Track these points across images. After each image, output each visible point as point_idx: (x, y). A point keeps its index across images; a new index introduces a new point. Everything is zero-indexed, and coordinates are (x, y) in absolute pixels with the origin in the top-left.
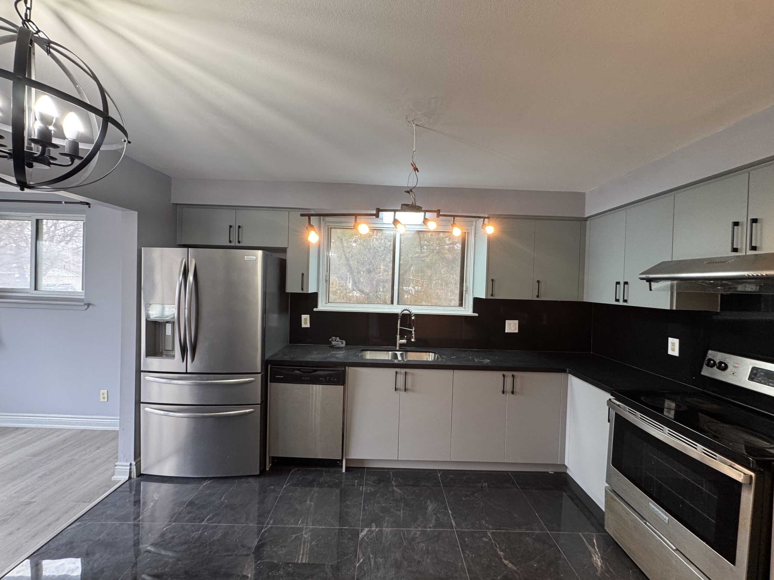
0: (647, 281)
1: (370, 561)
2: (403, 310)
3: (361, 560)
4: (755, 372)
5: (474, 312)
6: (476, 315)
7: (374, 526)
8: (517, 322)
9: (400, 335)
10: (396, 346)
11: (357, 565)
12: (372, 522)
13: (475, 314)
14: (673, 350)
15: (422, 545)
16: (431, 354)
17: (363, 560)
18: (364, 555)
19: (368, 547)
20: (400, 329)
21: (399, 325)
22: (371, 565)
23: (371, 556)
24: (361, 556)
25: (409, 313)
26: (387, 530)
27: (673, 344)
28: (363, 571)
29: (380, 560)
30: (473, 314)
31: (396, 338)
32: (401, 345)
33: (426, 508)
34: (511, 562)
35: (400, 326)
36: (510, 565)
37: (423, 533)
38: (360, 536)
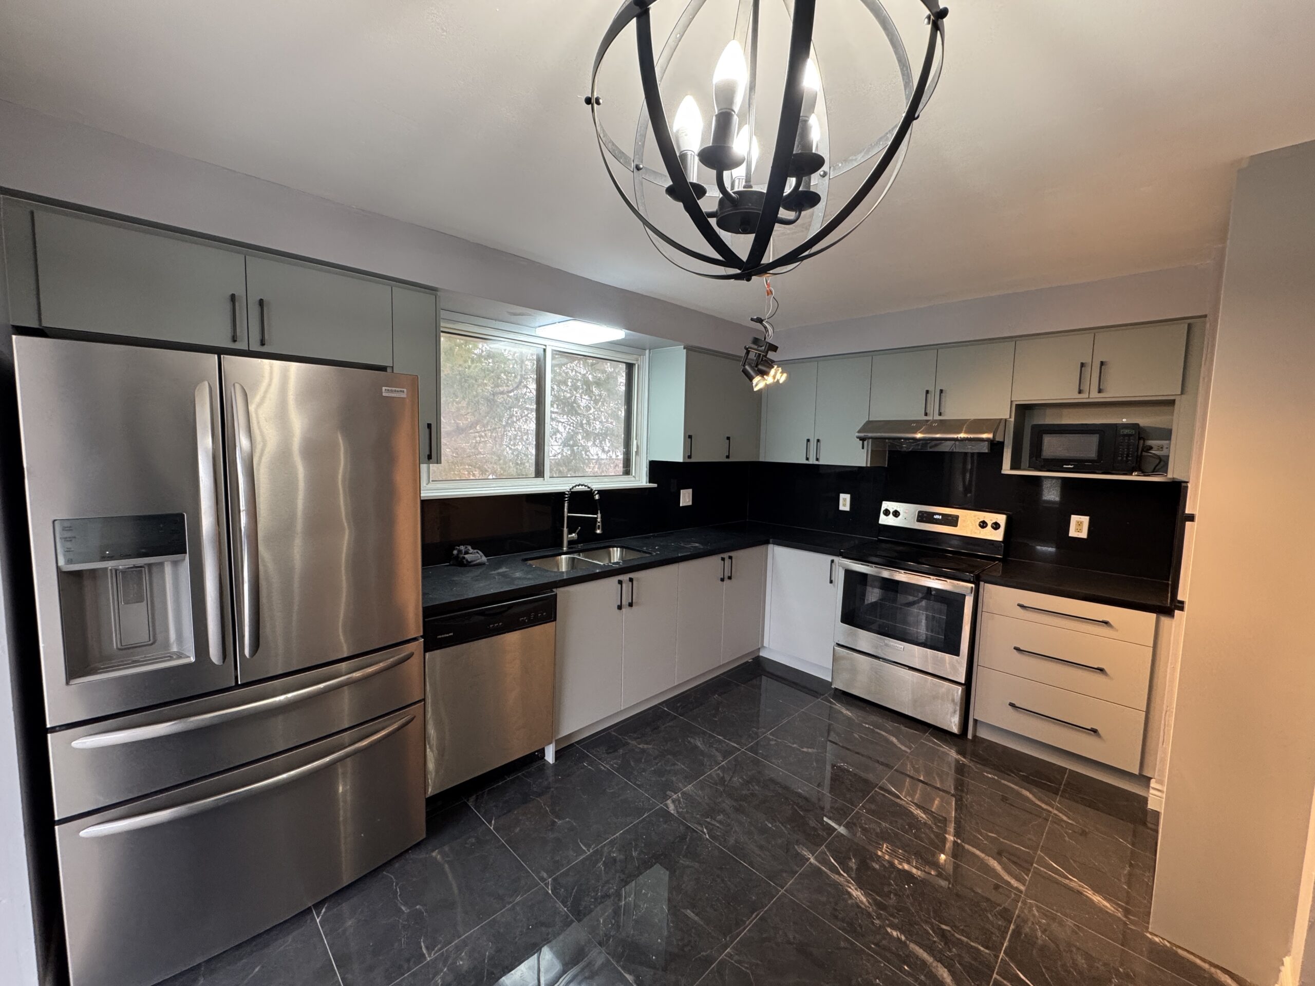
0: (860, 440)
1: (712, 825)
2: (575, 486)
3: (705, 830)
4: (920, 514)
5: (650, 482)
6: (655, 485)
7: (673, 794)
8: (690, 490)
9: (567, 528)
10: (561, 545)
11: (707, 837)
12: (665, 793)
13: (651, 484)
14: (845, 505)
15: (735, 779)
16: (615, 549)
17: (706, 829)
18: (701, 825)
19: (695, 815)
20: (568, 517)
21: (566, 510)
22: (718, 827)
23: (708, 820)
24: (700, 828)
25: (589, 489)
26: (689, 788)
27: (845, 500)
28: (720, 838)
29: (721, 817)
30: (648, 484)
31: (562, 531)
32: (571, 543)
33: (697, 747)
34: (808, 748)
35: (569, 512)
36: (810, 750)
37: (722, 768)
38: (672, 812)
